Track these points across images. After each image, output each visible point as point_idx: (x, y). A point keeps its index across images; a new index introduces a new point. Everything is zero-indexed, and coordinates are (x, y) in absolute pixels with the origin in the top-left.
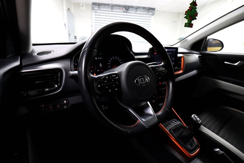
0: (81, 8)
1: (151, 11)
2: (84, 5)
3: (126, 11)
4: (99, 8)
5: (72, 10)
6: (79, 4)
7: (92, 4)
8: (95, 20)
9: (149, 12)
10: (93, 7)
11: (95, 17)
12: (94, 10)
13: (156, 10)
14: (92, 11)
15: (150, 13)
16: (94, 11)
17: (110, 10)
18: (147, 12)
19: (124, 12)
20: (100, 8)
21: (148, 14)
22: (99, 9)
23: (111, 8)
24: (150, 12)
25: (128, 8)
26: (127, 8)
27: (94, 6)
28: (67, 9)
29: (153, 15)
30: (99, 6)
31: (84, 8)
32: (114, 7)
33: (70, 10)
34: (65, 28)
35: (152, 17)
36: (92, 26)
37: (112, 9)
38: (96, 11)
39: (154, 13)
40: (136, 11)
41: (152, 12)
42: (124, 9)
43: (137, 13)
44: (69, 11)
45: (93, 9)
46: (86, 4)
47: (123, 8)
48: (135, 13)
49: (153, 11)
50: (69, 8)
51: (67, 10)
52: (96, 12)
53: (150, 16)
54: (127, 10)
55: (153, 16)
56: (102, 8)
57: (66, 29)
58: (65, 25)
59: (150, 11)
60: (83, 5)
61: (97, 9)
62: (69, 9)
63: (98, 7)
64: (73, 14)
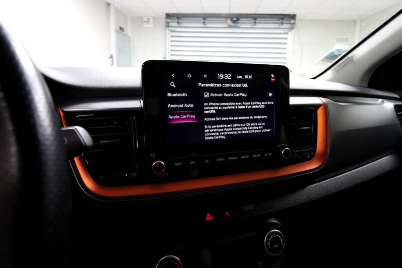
0: (146, 25)
1: (288, 22)
2: (151, 20)
3: (232, 24)
4: (178, 23)
5: (129, 31)
6: (142, 18)
7: (164, 16)
8: (172, 46)
9: (282, 23)
10: (168, 23)
11: (172, 41)
12: (170, 28)
13: (297, 17)
14: (165, 30)
15: (285, 26)
16: (169, 30)
17: (202, 25)
18: (278, 23)
19: (230, 27)
20: (181, 22)
21: (281, 27)
22: (179, 25)
23: (203, 21)
24: (286, 23)
25: (238, 19)
26: (235, 19)
27: (169, 20)
28: (118, 29)
29: (292, 28)
30: (178, 18)
31: (150, 25)
32: (208, 19)
33: (125, 30)
34: (111, 63)
35: (290, 33)
36: (165, 58)
37: (204, 23)
38: (173, 29)
39: (294, 24)
40: (255, 23)
41: (290, 23)
42: (229, 21)
43: (256, 27)
44: (121, 31)
45: (168, 26)
46: (154, 18)
47: (227, 20)
48: (253, 27)
49: (292, 21)
50: (122, 26)
51: (116, 30)
52: (172, 31)
53: (286, 31)
54: (235, 22)
55: (293, 31)
56: (183, 22)
57: (113, 64)
58: (112, 57)
59: (284, 22)
60: (149, 19)
61: (175, 24)
62: (121, 29)
63: (177, 21)
64: (129, 37)
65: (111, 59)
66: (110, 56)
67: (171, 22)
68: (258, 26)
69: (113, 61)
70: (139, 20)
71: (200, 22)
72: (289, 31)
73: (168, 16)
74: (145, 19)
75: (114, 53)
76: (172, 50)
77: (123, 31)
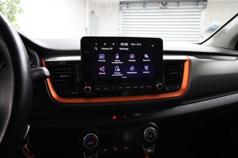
0: (107, 9)
1: (201, 4)
2: (111, 6)
3: (163, 7)
4: (127, 7)
5: (97, 13)
6: (105, 5)
7: (119, 3)
8: (123, 22)
9: (197, 5)
10: (121, 7)
11: (123, 19)
12: (122, 11)
14: (119, 12)
15: (199, 6)
16: (121, 12)
17: (142, 8)
18: (195, 5)
19: (161, 8)
20: (130, 7)
21: (197, 7)
22: (128, 9)
23: (143, 5)
25: (166, 3)
26: (164, 3)
27: (121, 6)
28: (91, 12)
29: (204, 8)
30: (127, 4)
31: (110, 9)
32: (147, 4)
33: (95, 13)
35: (203, 11)
36: (118, 30)
37: (144, 6)
38: (124, 11)
39: (206, 5)
40: (178, 5)
41: (203, 5)
42: (161, 5)
43: (179, 8)
44: (92, 14)
45: (121, 9)
46: (113, 5)
47: (159, 4)
48: (177, 8)
49: (205, 3)
50: (93, 11)
51: (89, 13)
52: (123, 13)
53: (200, 10)
54: (164, 5)
55: (205, 9)
56: (131, 6)
57: (87, 34)
58: (86, 29)
59: (199, 4)
60: (109, 5)
61: (126, 8)
62: (93, 12)
63: (126, 6)
64: (97, 17)
65: (86, 31)
66: (85, 29)
67: (123, 7)
68: (180, 7)
69: (87, 32)
70: (103, 6)
71: (142, 6)
72: (202, 10)
73: (121, 3)
74: (107, 6)
75: (88, 27)
76: (123, 25)
77: (94, 13)
